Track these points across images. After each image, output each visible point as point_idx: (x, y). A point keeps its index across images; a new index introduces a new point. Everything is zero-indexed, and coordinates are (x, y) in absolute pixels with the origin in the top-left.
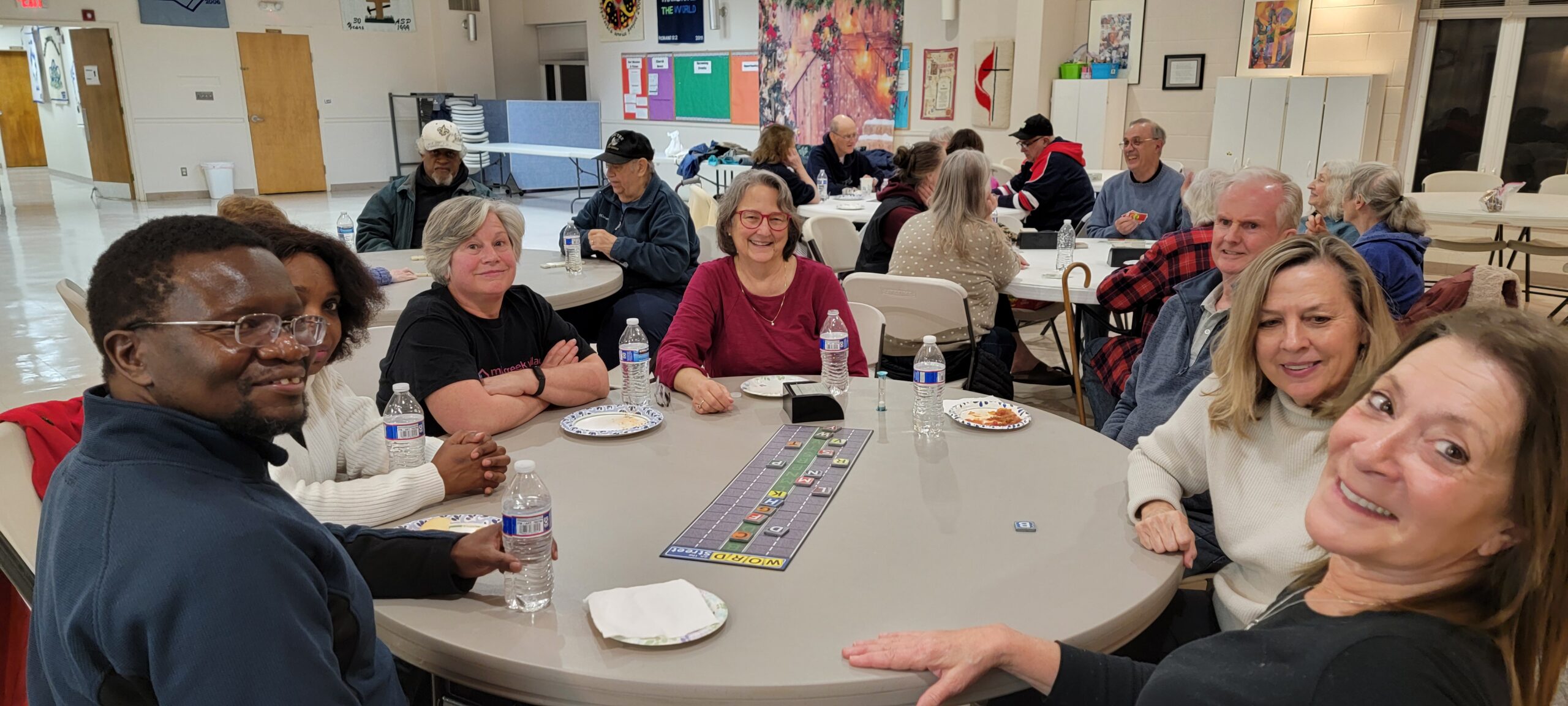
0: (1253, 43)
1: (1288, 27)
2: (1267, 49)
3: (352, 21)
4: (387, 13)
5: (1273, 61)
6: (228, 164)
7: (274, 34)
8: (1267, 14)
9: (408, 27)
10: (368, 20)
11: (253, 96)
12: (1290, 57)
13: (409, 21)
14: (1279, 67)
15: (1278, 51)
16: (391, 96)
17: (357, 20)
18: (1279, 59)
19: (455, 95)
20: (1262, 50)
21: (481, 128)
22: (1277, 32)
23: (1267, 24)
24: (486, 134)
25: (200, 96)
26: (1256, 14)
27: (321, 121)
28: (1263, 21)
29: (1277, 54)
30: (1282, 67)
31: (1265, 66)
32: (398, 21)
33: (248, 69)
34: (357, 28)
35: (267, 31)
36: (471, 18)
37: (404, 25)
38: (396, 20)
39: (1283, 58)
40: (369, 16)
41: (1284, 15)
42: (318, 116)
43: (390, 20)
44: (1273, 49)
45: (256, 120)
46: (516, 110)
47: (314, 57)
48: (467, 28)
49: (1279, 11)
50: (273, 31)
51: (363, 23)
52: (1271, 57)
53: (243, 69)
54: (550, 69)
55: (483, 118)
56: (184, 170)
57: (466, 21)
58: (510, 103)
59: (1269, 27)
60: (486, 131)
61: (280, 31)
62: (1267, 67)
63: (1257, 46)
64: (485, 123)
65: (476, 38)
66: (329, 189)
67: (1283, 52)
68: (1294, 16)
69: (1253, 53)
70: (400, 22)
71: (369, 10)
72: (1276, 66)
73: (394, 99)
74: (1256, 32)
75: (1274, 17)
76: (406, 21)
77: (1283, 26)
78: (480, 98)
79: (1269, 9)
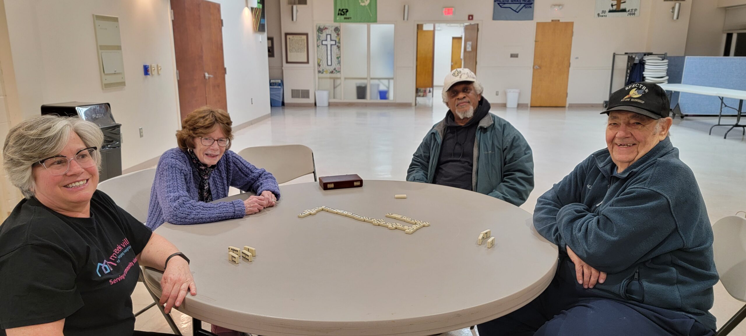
3: (600, 12)
4: (623, 6)
6: (517, 91)
7: (556, 22)
9: (634, 14)
10: (610, 11)
11: (538, 56)
13: (636, 10)
16: (614, 55)
17: (604, 12)
19: (654, 53)
21: (664, 74)
24: (667, 78)
25: (512, 56)
27: (571, 69)
32: (629, 11)
33: (539, 41)
34: (602, 16)
35: (552, 21)
36: (677, 5)
37: (632, 13)
38: (627, 10)
40: (611, 9)
42: (569, 66)
43: (624, 10)
45: (538, 68)
46: (690, 62)
47: (575, 34)
48: (673, 12)
50: (556, 21)
51: (607, 13)
53: (536, 41)
54: (729, 35)
55: (667, 68)
56: (497, 93)
57: (673, 8)
60: (667, 76)
61: (559, 21)
64: (668, 70)
65: (678, 18)
66: (567, 105)
70: (630, 11)
71: (612, 5)
73: (616, 56)
76: (634, 10)
78: (668, 55)
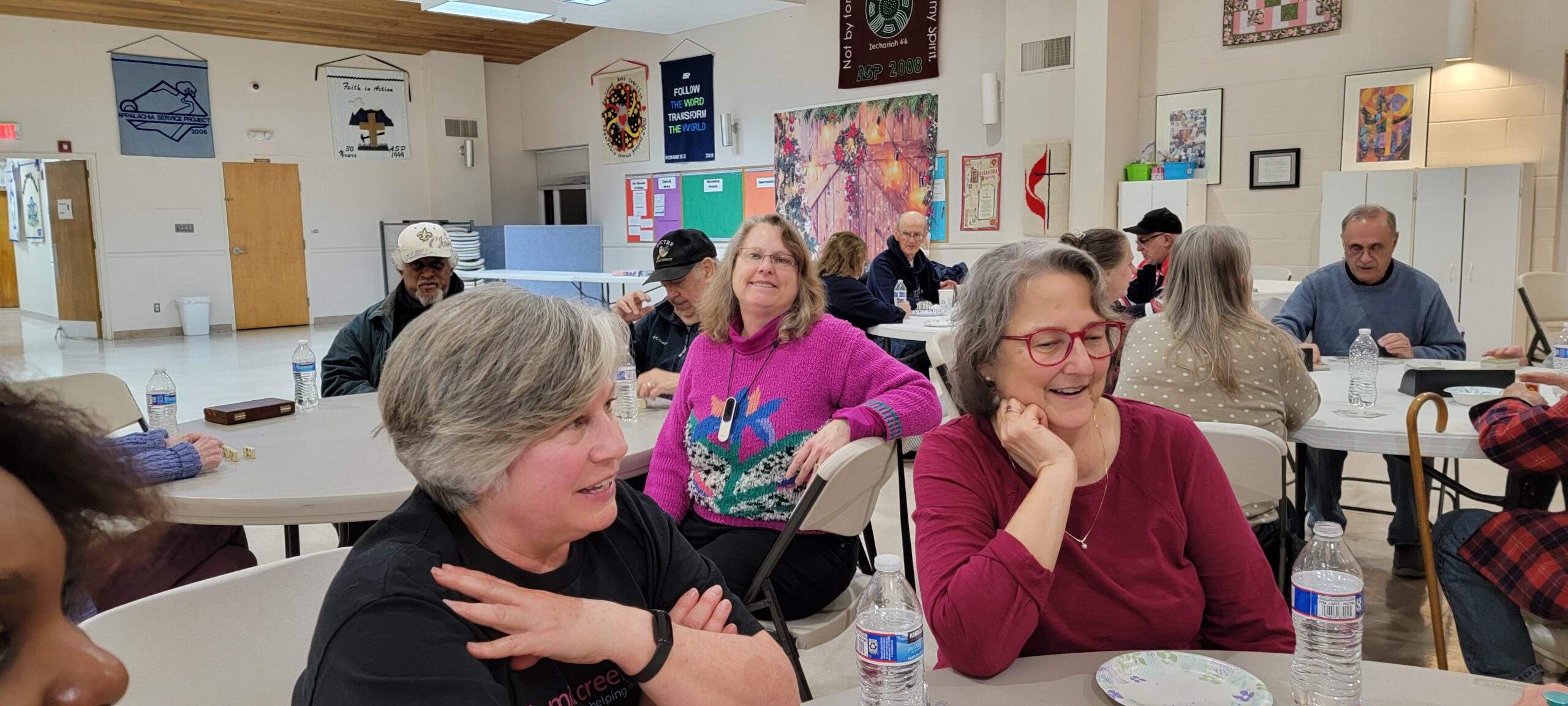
0: (1359, 134)
1: (1403, 115)
2: (1378, 139)
3: (344, 149)
4: (381, 141)
5: (1387, 153)
6: (206, 299)
7: (262, 164)
8: (1375, 101)
9: (402, 154)
10: (361, 148)
11: (237, 227)
12: (1409, 147)
13: (403, 148)
14: (1395, 160)
15: (1392, 142)
16: (382, 225)
17: (350, 148)
18: (1394, 150)
19: (450, 221)
20: (1372, 141)
21: (477, 254)
22: (1389, 120)
23: (1375, 112)
24: (482, 261)
25: (179, 228)
26: (1361, 102)
27: (307, 252)
28: (1369, 109)
29: (1391, 146)
30: (1399, 159)
31: (1377, 159)
32: (392, 149)
33: (232, 199)
34: (349, 156)
35: (255, 160)
36: (469, 143)
37: (399, 152)
38: (390, 148)
39: (1399, 149)
40: (362, 144)
41: (1397, 101)
42: (304, 247)
43: (384, 148)
44: (1386, 139)
45: (239, 252)
46: (513, 235)
47: (303, 187)
48: (464, 154)
49: (1389, 97)
50: (261, 160)
51: (356, 151)
52: (1384, 149)
53: (227, 200)
54: (549, 195)
55: (479, 244)
56: (157, 306)
57: (463, 148)
58: (507, 228)
59: (1379, 116)
60: (481, 257)
61: (268, 161)
62: (1379, 160)
63: (1365, 137)
64: (481, 249)
65: (473, 165)
66: (311, 322)
67: (1399, 142)
68: (1409, 102)
69: (1360, 145)
70: (395, 149)
71: (363, 138)
72: (1390, 158)
73: (385, 227)
74: (1363, 121)
75: (1384, 105)
76: (400, 149)
77: (1396, 113)
78: (475, 225)
79: (1377, 96)
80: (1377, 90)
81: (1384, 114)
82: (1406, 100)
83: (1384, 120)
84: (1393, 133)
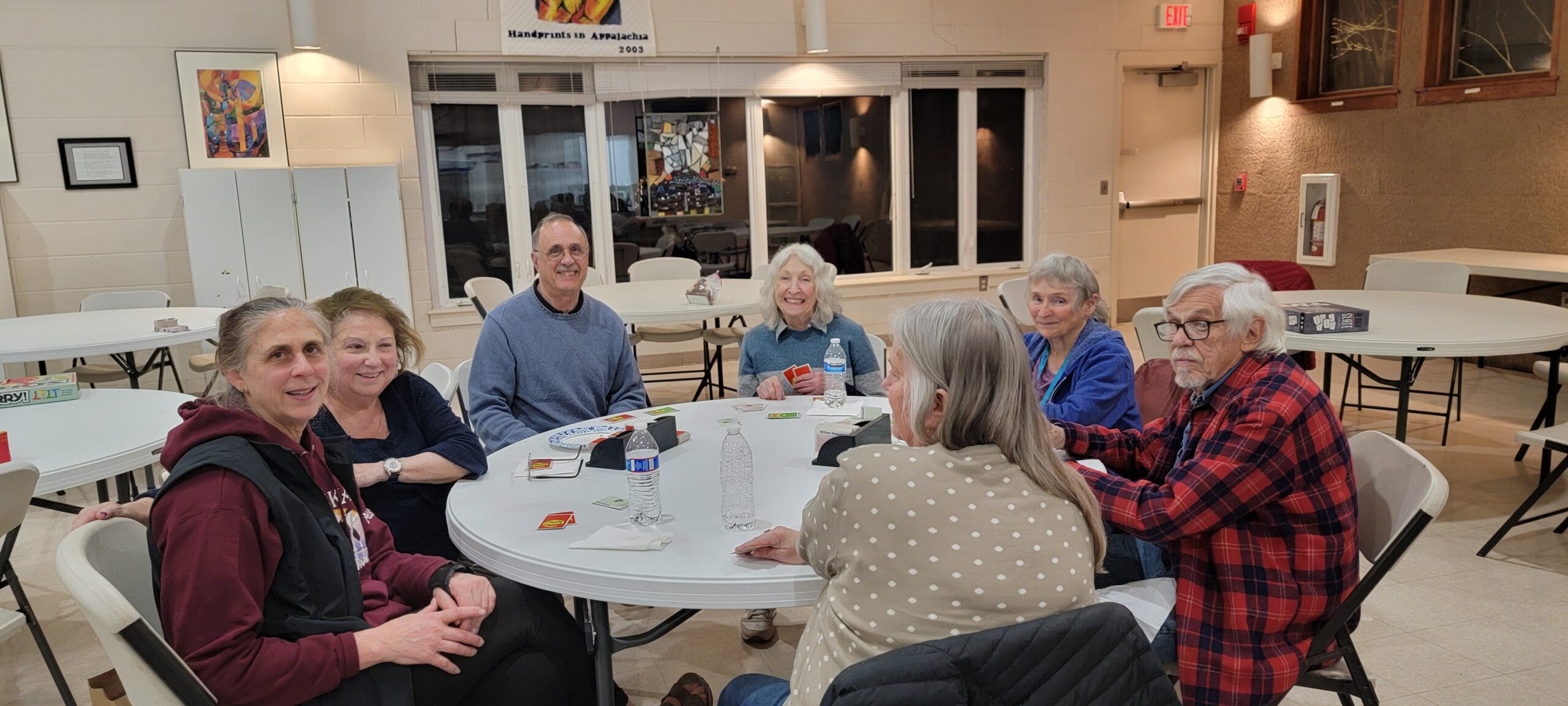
0: (205, 124)
1: (253, 104)
2: (230, 132)
5: (243, 148)
8: (217, 86)
12: (266, 142)
14: (253, 156)
15: (246, 136)
18: (250, 146)
20: (222, 133)
22: (239, 111)
23: (221, 100)
26: (200, 85)
28: (212, 95)
29: (246, 140)
30: (258, 156)
31: (232, 155)
39: (256, 144)
41: (243, 88)
44: (240, 134)
49: (234, 83)
52: (238, 143)
59: (225, 105)
62: (235, 156)
63: (212, 129)
67: (255, 137)
68: (258, 91)
69: (209, 138)
72: (247, 154)
74: (207, 109)
75: (229, 92)
77: (245, 102)
79: (218, 79)
80: (217, 73)
81: (230, 101)
82: (254, 88)
83: (232, 109)
84: (245, 125)
